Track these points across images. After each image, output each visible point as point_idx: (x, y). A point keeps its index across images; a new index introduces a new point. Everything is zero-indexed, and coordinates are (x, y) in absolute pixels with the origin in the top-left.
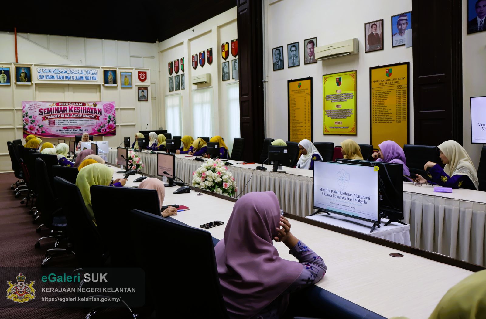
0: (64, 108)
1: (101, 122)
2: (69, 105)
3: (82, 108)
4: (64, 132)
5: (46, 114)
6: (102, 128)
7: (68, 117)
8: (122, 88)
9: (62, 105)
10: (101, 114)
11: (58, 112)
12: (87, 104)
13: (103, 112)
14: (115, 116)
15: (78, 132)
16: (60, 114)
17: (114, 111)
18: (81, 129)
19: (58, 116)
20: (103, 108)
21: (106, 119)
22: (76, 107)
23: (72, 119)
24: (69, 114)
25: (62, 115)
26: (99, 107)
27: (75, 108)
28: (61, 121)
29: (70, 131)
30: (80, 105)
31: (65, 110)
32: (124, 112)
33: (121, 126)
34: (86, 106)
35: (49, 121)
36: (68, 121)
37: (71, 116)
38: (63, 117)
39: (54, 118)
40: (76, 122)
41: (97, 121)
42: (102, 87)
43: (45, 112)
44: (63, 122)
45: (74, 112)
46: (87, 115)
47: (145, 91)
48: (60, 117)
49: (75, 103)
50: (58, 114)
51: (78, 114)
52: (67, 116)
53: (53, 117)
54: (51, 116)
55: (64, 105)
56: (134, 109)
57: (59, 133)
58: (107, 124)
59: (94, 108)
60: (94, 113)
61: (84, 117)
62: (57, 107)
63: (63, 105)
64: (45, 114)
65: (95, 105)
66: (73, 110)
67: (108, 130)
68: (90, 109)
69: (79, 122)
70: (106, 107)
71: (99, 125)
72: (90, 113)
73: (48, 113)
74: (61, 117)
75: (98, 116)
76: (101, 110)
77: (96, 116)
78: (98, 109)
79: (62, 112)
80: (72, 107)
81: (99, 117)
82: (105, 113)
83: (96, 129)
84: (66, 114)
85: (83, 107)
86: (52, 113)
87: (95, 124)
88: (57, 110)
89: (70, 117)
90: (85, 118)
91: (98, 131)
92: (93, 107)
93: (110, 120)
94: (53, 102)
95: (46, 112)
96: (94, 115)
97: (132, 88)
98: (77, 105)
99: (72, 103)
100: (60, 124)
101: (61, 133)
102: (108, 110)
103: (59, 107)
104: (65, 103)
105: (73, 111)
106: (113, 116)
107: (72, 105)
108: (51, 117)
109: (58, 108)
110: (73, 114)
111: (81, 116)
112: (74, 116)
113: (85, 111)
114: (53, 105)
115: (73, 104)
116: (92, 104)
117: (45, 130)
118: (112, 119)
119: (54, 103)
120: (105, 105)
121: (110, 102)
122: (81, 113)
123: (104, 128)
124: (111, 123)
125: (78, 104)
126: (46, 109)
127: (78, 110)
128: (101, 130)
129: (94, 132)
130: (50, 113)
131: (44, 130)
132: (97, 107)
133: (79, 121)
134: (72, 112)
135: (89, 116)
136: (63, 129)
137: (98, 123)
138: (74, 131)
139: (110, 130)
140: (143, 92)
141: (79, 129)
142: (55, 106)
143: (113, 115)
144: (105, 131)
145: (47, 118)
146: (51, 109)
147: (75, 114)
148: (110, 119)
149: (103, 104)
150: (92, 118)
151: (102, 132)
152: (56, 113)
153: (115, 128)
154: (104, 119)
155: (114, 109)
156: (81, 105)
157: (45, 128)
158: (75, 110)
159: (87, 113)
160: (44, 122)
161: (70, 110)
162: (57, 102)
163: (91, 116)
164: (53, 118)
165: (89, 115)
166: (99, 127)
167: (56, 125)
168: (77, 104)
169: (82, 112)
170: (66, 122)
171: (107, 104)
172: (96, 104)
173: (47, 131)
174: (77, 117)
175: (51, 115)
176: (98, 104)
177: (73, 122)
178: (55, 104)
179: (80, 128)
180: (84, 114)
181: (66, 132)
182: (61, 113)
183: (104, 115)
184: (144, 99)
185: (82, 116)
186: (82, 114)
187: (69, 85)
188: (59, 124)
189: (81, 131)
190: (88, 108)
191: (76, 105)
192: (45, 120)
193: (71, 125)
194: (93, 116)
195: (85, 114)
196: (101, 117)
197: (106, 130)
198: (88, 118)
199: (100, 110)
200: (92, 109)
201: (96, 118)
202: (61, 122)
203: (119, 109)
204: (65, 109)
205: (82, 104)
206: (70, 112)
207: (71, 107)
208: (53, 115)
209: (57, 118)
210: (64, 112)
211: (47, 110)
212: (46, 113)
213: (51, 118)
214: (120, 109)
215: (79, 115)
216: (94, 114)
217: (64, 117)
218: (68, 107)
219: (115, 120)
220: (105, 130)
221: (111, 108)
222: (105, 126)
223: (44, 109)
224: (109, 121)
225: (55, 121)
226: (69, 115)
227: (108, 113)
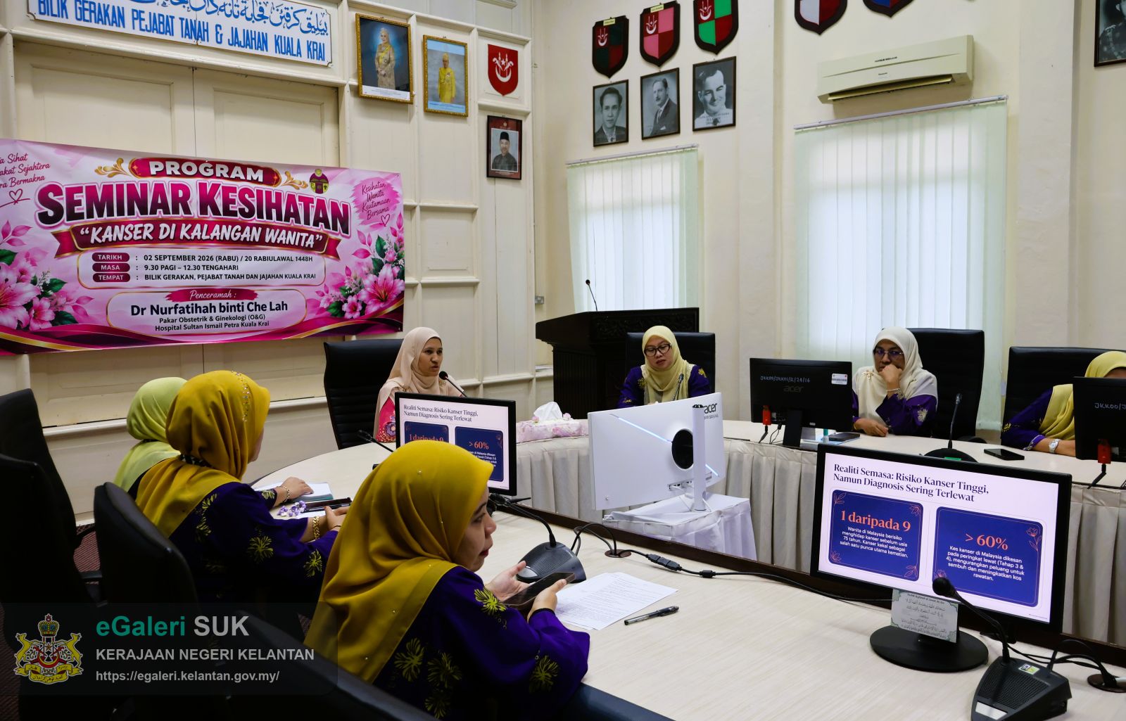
0: (175, 188)
1: (347, 268)
2: (198, 175)
3: (260, 192)
4: (172, 315)
5: (80, 216)
6: (350, 299)
7: (196, 241)
8: (428, 112)
9: (162, 173)
10: (346, 230)
11: (144, 211)
12: (284, 178)
13: (355, 220)
14: (400, 240)
15: (243, 318)
16: (156, 223)
17: (400, 215)
18: (259, 301)
19: (142, 229)
20: (355, 201)
21: (366, 254)
22: (233, 190)
23: (214, 251)
24: (202, 223)
25: (163, 226)
26: (337, 193)
27: (231, 196)
28: (159, 258)
29: (206, 310)
30: (253, 181)
31: (181, 201)
32: (434, 222)
33: (425, 286)
34: (278, 188)
35: (95, 257)
36: (196, 262)
37: (208, 233)
38: (167, 240)
39: (124, 242)
40: (235, 267)
41: (329, 261)
42: (348, 99)
43: (72, 203)
44: (167, 262)
45: (227, 211)
46: (284, 232)
47: (513, 134)
48: (155, 240)
49: (226, 169)
50: (144, 222)
51: (244, 225)
52: (189, 232)
53: (119, 233)
54: (109, 228)
55: (177, 173)
56: (473, 212)
57: (148, 323)
58: (372, 277)
59: (316, 196)
60: (316, 224)
61: (270, 244)
62: (137, 181)
63: (169, 172)
64: (72, 216)
65: (320, 182)
66: (219, 201)
67: (372, 309)
68: (298, 202)
69: (247, 265)
70: (365, 197)
71: (336, 281)
72: (298, 221)
73: (90, 215)
74: (162, 237)
75: (333, 237)
76: (345, 207)
77: (325, 236)
78: (334, 205)
79: (166, 212)
80: (215, 187)
81: (338, 242)
82: (363, 223)
83: (324, 305)
84: (187, 222)
85: (265, 188)
86: (110, 213)
87: (320, 277)
88: (137, 199)
89: (204, 237)
90: (276, 244)
91: (333, 311)
92: (310, 192)
93: (383, 260)
94: (118, 155)
95: (82, 209)
96: (315, 233)
97: (463, 116)
98: (237, 179)
99: (214, 164)
100: (155, 273)
101: (158, 324)
102: (373, 210)
103: (151, 182)
104: (181, 161)
105: (221, 209)
106: (393, 239)
107: (214, 176)
108: (108, 235)
109: (144, 187)
110: (221, 223)
111: (256, 234)
112: (227, 232)
113: (274, 212)
114: (116, 171)
115: (218, 175)
116: (305, 177)
117: (75, 308)
118: (390, 255)
119: (120, 161)
120: (362, 188)
121: (382, 177)
122: (255, 219)
123: (358, 296)
124: (387, 271)
125: (245, 174)
126: (79, 190)
127: (243, 206)
128: (345, 307)
129: (312, 316)
130: (100, 215)
131: (69, 309)
132: (331, 194)
133: (248, 259)
134: (216, 211)
135: (291, 238)
136: (171, 304)
137: (334, 275)
138: (226, 314)
139: (382, 305)
140: (504, 141)
141: (246, 302)
142: (127, 177)
143: (395, 234)
144: (362, 312)
145: (85, 242)
146: (107, 189)
147: (227, 223)
148: (382, 252)
149: (352, 182)
150: (308, 249)
151: (348, 316)
152: (131, 212)
153: (401, 295)
154: (355, 254)
155: (400, 209)
156: (256, 182)
157: (75, 297)
158: (227, 202)
159: (283, 223)
160: (71, 260)
161: (206, 201)
162: (140, 158)
163: (305, 235)
164: (117, 242)
165: (293, 230)
166: (335, 294)
167: (133, 282)
168: (237, 172)
169: (260, 216)
170: (187, 263)
171: (369, 185)
172: (324, 177)
173: (85, 314)
174: (238, 242)
175: (104, 225)
176: (333, 177)
177: (221, 263)
178: (126, 166)
179: (251, 295)
180: (271, 227)
181: (186, 315)
182: (160, 214)
183: (359, 233)
184: (507, 172)
185: (262, 236)
186: (264, 227)
187: (194, 67)
188: (147, 277)
189: (258, 313)
190: (291, 198)
191: (233, 176)
192: (74, 250)
193: (210, 282)
194: (312, 237)
195: (275, 228)
196: (343, 241)
197: (364, 305)
198: (289, 246)
199: (341, 210)
200: (307, 201)
201: (327, 247)
202: (159, 263)
203: (418, 209)
204: (181, 193)
205: (259, 175)
206: (203, 211)
207: (208, 188)
208: (119, 224)
209: (141, 241)
210: (176, 211)
211: (82, 197)
212: (77, 210)
213: (107, 243)
214: (424, 209)
215: (248, 229)
216: (314, 229)
217: (177, 240)
218: (192, 184)
219: (401, 262)
220: (360, 308)
221: (387, 201)
222: (361, 286)
223: (71, 191)
224: (379, 266)
225: (126, 257)
226: (198, 226)
227: (374, 227)
